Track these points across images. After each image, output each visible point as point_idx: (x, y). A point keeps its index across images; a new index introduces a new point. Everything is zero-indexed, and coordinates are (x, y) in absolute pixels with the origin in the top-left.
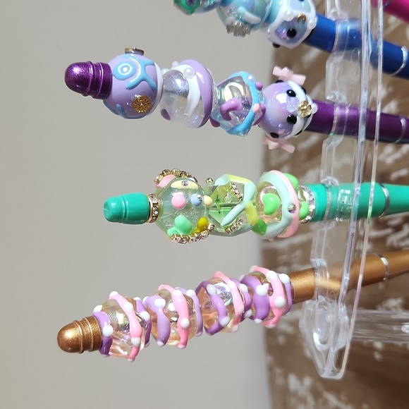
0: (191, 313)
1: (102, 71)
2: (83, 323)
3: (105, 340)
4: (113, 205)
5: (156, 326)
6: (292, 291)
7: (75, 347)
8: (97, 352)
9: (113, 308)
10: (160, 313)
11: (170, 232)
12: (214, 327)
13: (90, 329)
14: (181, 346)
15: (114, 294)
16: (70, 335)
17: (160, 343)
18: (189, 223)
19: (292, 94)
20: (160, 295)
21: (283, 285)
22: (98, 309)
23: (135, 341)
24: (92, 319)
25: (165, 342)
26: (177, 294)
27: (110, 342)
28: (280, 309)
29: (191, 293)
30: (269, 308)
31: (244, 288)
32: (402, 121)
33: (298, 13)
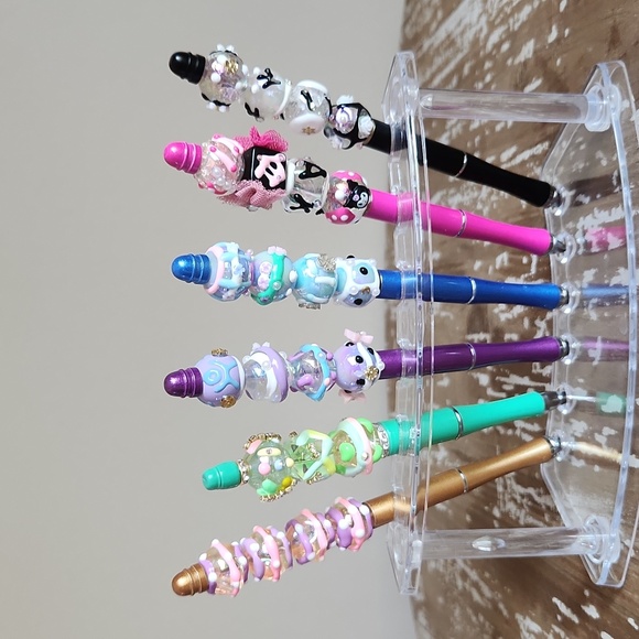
0: (281, 552)
1: (193, 377)
2: (191, 571)
3: (211, 585)
4: (210, 477)
5: (252, 565)
6: (372, 517)
7: (186, 591)
8: (206, 593)
9: (216, 556)
10: (255, 556)
11: (259, 491)
12: (303, 560)
13: (198, 575)
14: (275, 580)
15: (215, 543)
16: (182, 582)
17: (257, 580)
18: (274, 485)
19: (360, 360)
20: (254, 538)
21: (363, 516)
22: (203, 557)
23: (235, 584)
24: (198, 566)
25: (261, 578)
26: (268, 539)
27: (215, 585)
28: (360, 539)
29: (281, 535)
30: (351, 538)
31: (327, 523)
32: (473, 351)
33: (363, 287)
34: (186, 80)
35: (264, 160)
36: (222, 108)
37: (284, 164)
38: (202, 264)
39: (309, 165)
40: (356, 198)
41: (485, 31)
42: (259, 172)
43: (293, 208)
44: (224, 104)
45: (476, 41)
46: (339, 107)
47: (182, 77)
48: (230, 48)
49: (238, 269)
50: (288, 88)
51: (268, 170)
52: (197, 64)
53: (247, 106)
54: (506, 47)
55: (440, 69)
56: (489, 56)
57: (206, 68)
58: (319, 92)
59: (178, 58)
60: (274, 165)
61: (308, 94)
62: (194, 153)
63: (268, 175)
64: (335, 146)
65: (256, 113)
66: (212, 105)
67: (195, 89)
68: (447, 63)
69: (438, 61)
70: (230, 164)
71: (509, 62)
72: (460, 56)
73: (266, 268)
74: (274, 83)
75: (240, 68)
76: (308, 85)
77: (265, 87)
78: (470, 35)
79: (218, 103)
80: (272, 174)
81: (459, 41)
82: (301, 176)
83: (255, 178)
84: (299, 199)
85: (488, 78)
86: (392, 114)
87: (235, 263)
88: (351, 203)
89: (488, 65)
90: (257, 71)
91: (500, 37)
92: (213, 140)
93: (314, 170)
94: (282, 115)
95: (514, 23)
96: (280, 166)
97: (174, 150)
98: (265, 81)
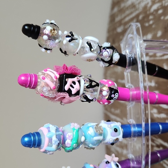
32: (159, 155)
33: (115, 138)
34: (31, 38)
35: (70, 81)
36: (49, 52)
37: (79, 82)
38: (37, 138)
39: (91, 81)
40: (113, 96)
41: (150, 4)
42: (67, 88)
43: (83, 101)
44: (49, 49)
45: (145, 7)
46: (104, 48)
47: (29, 37)
48: (53, 22)
49: (56, 142)
50: (81, 41)
51: (71, 86)
52: (36, 30)
53: (61, 50)
54: (160, 12)
55: (128, 15)
56: (152, 14)
57: (41, 32)
58: (95, 42)
59: (26, 27)
60: (74, 83)
61: (90, 44)
62: (34, 79)
63: (71, 88)
64: (101, 66)
65: (65, 53)
66: (43, 50)
67: (35, 42)
68: (131, 13)
69: (127, 12)
70: (52, 85)
71: (162, 18)
72: (137, 12)
73: (69, 137)
74: (74, 39)
75: (58, 32)
76: (90, 38)
77: (70, 41)
78: (143, 5)
79: (46, 49)
80: (73, 88)
81: (137, 6)
82: (87, 87)
83: (65, 91)
84: (86, 97)
85: (151, 22)
86: (128, 51)
87: (54, 139)
88: (110, 98)
89: (151, 17)
90: (66, 33)
91: (158, 7)
92: (44, 71)
93: (94, 84)
94: (77, 53)
95: (165, 3)
96: (77, 83)
97: (23, 78)
98: (70, 38)
